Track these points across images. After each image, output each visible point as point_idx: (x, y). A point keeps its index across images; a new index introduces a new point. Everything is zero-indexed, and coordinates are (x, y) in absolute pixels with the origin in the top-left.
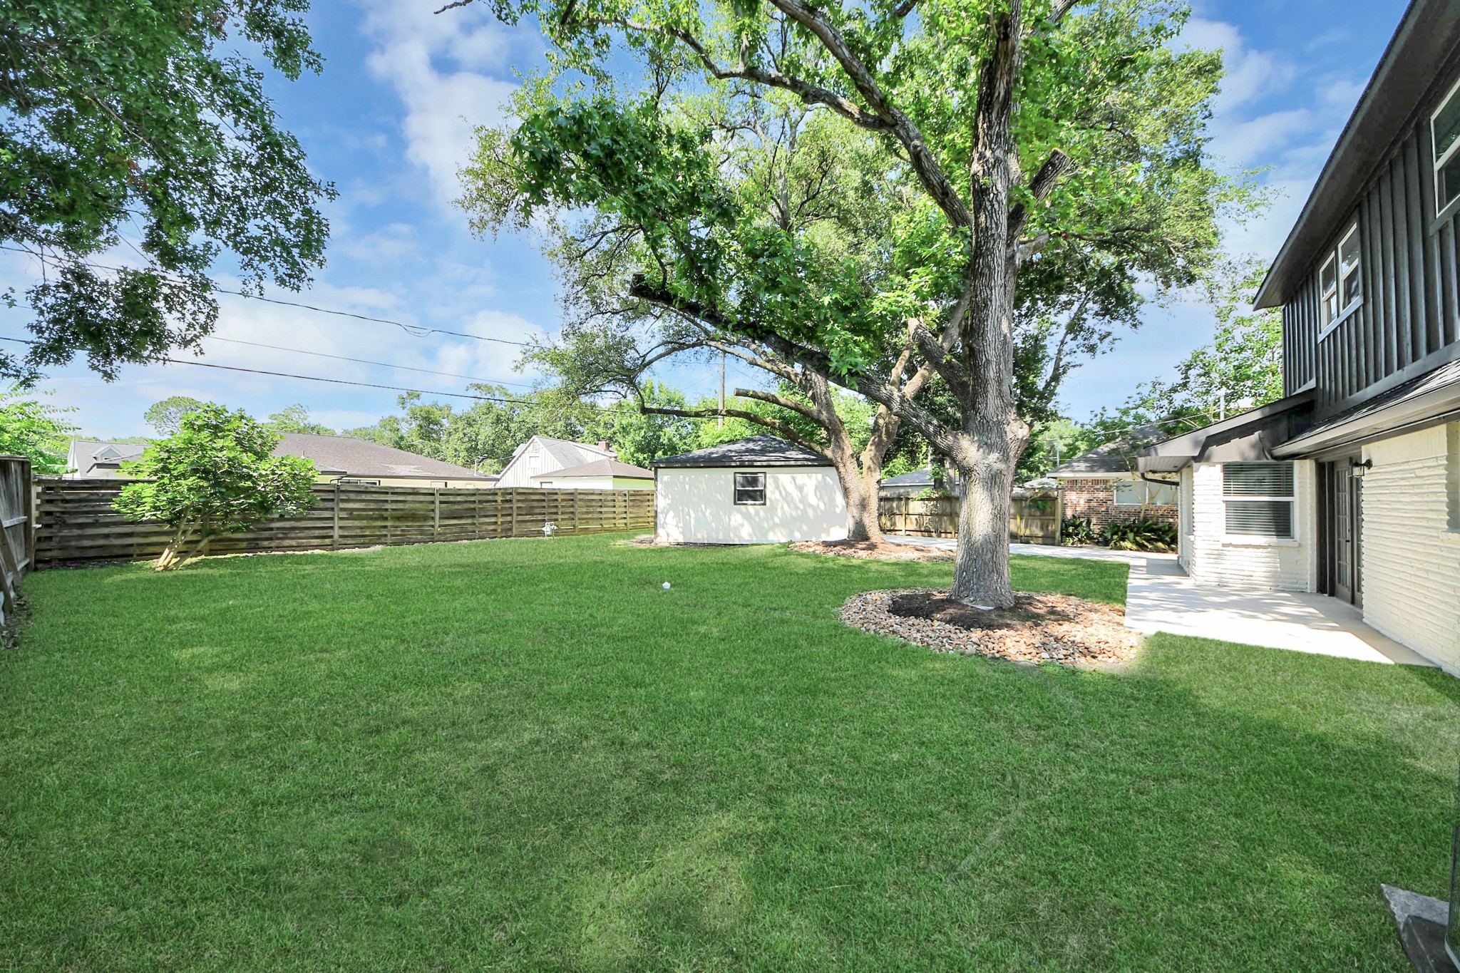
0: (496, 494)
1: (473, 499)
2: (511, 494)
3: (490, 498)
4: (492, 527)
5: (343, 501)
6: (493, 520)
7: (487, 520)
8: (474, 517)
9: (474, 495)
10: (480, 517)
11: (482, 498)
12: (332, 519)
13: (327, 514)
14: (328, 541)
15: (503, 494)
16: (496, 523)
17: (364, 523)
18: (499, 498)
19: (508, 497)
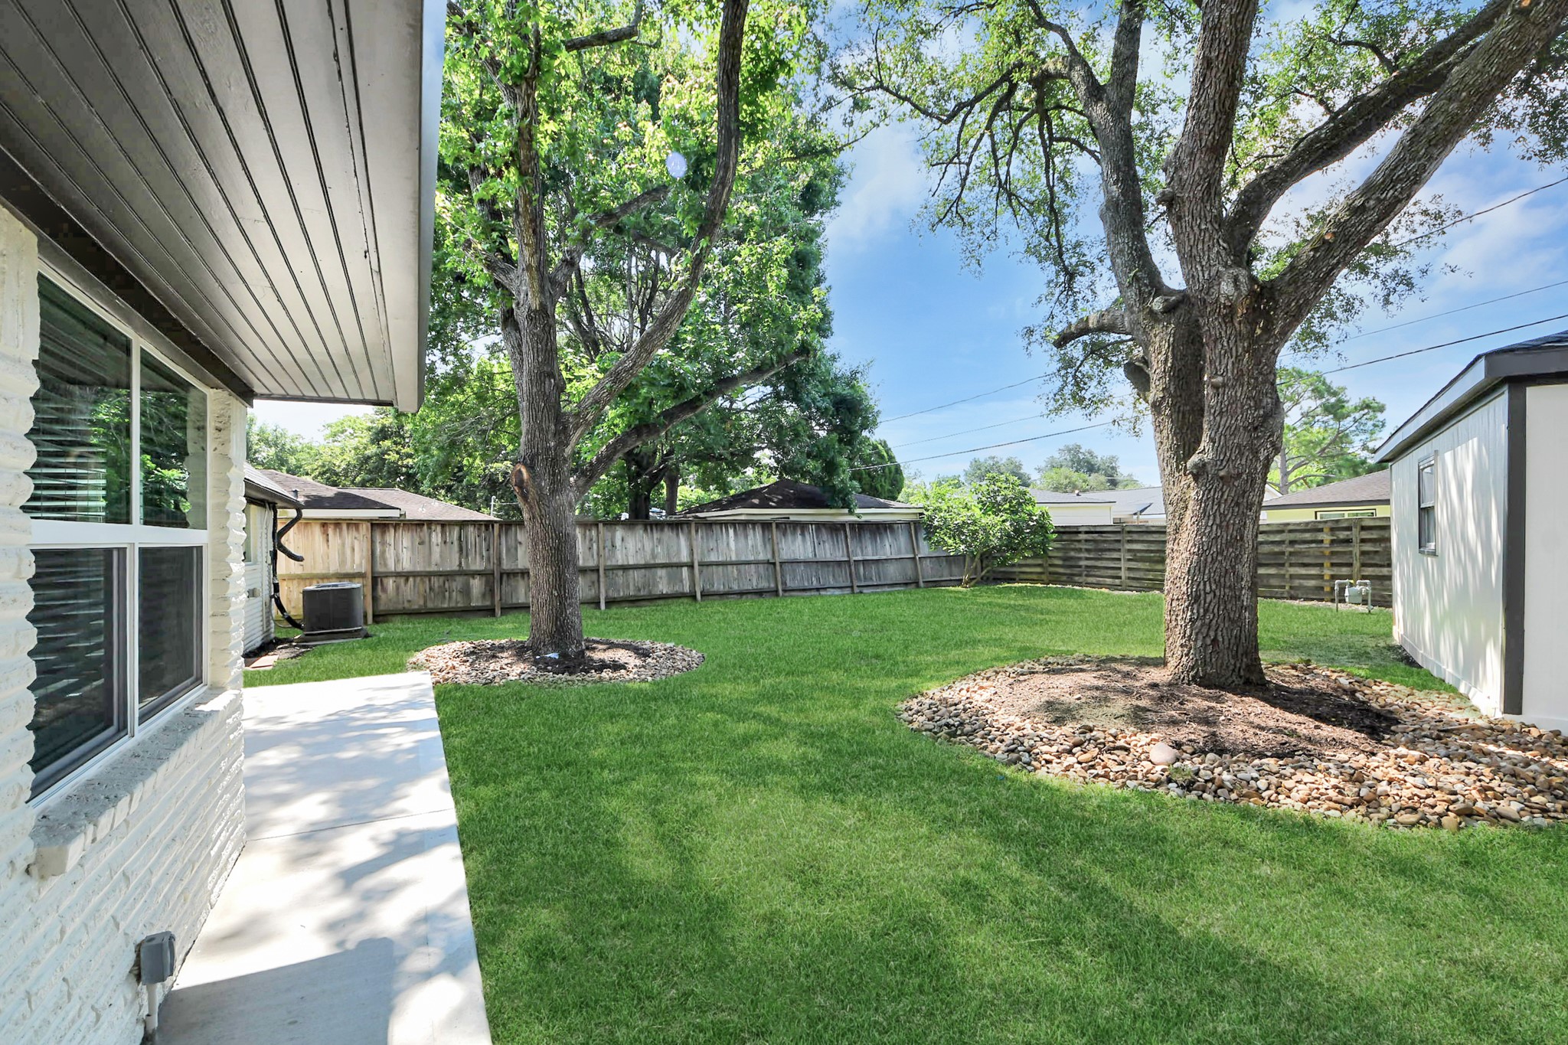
0: (1321, 530)
1: (1278, 538)
2: (1349, 529)
3: (1307, 536)
4: (1312, 583)
5: (1129, 542)
6: (1313, 571)
7: (1303, 571)
8: (1283, 565)
9: (1282, 532)
10: (1291, 565)
11: (1292, 536)
12: (1119, 559)
13: (1115, 555)
14: (1117, 581)
15: (1332, 529)
16: (1321, 577)
17: (1147, 566)
18: (1326, 537)
19: (1342, 535)
